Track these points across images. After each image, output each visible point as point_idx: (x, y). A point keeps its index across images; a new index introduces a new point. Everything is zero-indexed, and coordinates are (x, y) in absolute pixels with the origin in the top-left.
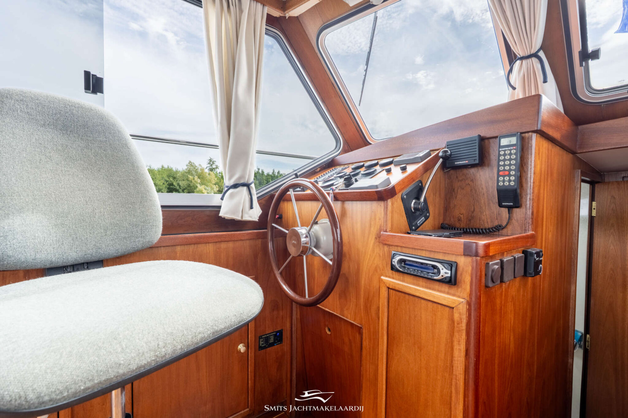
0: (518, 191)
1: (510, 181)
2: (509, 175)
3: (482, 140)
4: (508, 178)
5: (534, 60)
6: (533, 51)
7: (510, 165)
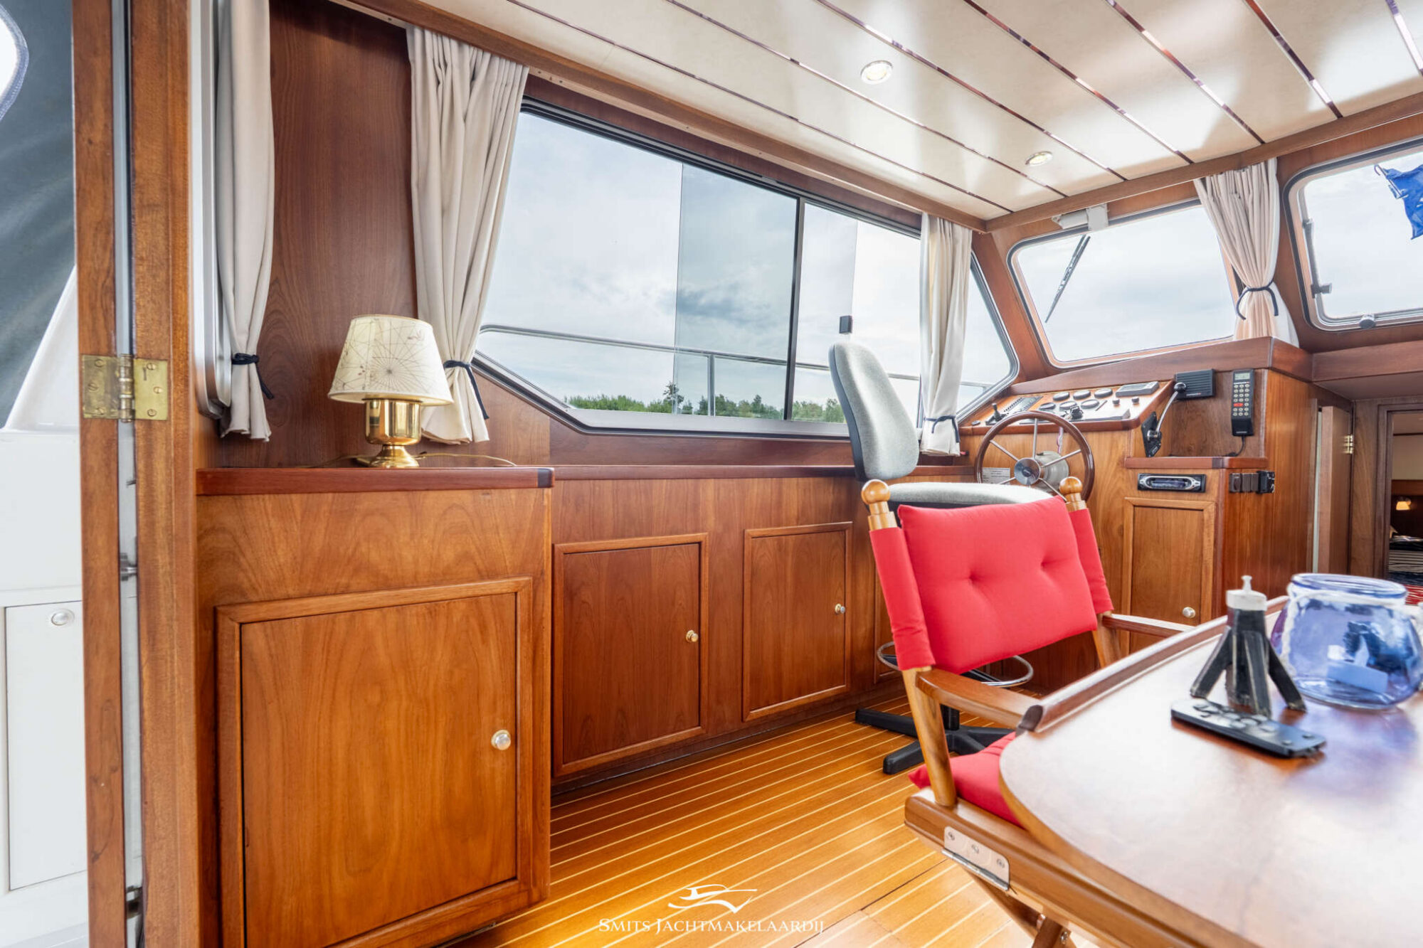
0: (1252, 421)
1: (1244, 412)
2: (1244, 407)
3: (1215, 372)
4: (1242, 409)
5: (1265, 293)
6: (1265, 284)
7: (1244, 398)
